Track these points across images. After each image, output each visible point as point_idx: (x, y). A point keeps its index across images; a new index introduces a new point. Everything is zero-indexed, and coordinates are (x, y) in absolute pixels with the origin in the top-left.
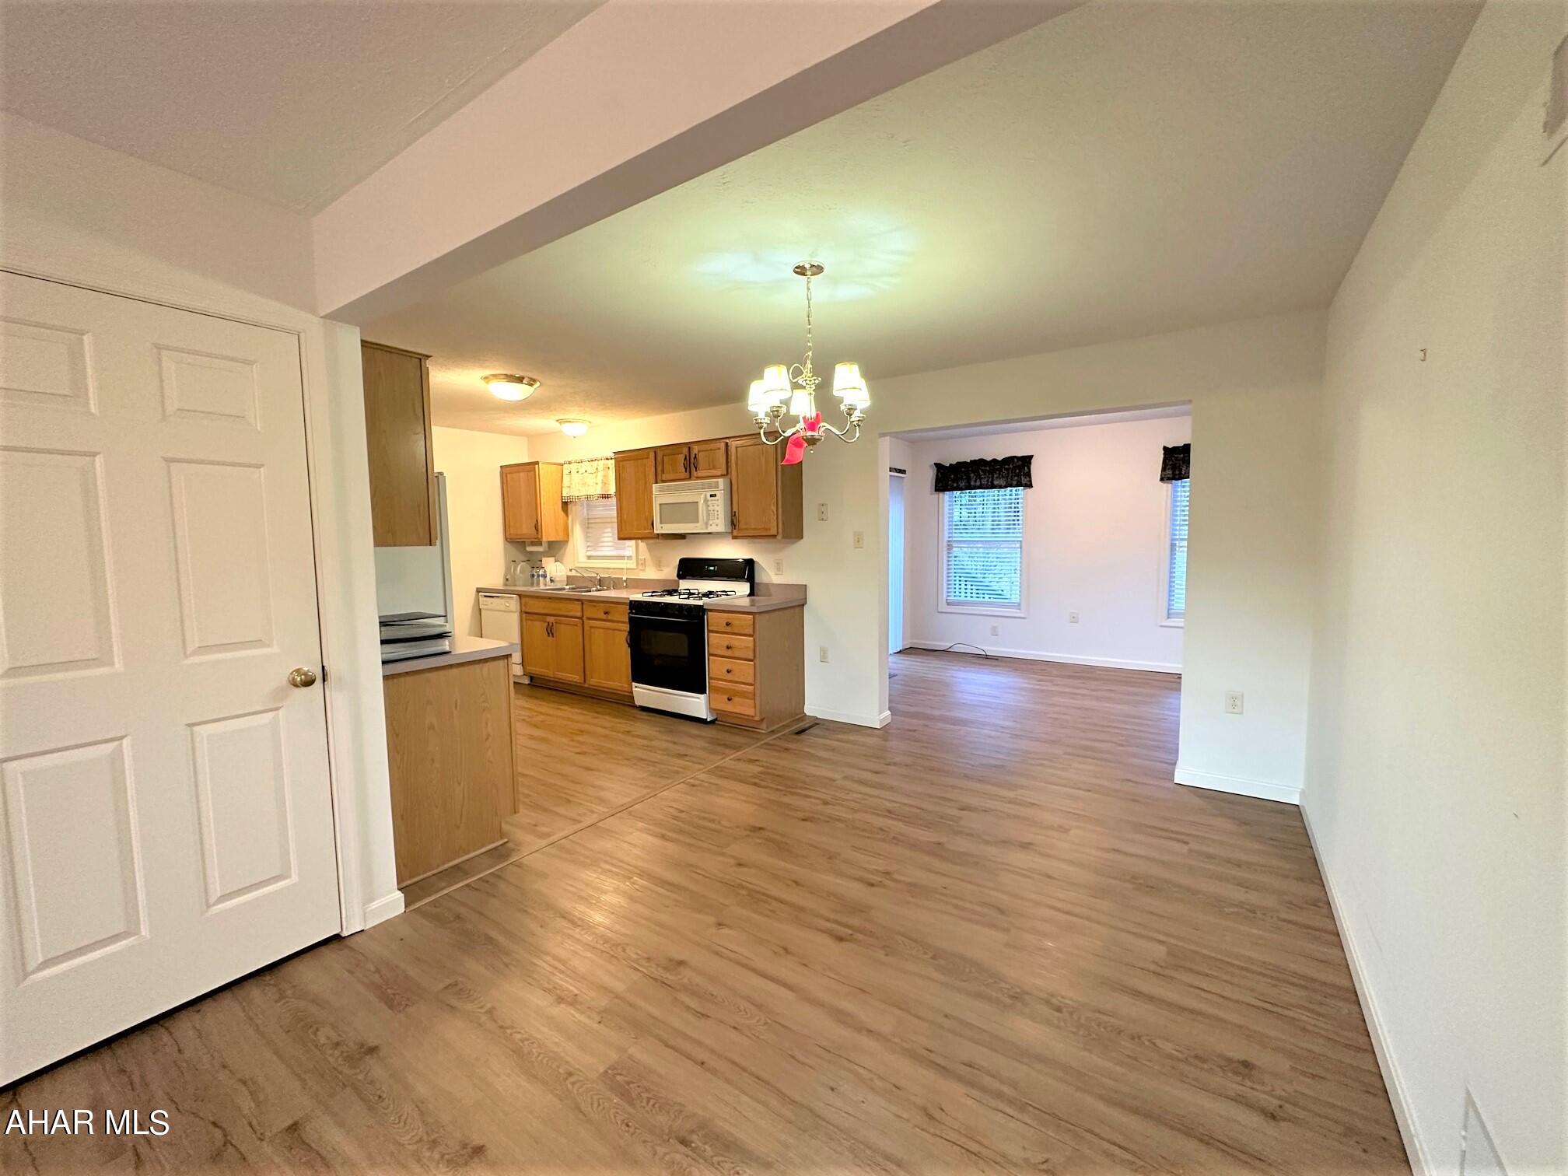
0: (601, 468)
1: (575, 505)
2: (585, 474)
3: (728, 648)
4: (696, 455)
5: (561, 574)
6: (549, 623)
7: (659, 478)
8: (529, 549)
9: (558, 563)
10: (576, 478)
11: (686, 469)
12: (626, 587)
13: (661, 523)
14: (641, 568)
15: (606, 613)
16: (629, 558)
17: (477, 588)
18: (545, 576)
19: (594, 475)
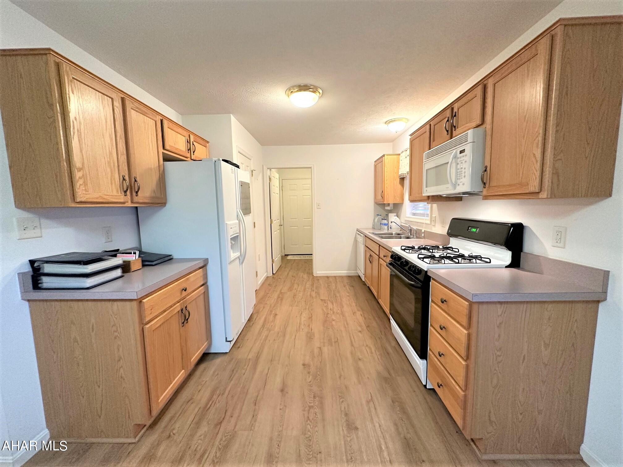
3: (443, 327)
4: (455, 113)
6: (370, 255)
8: (385, 208)
9: (397, 217)
11: (447, 131)
12: (424, 237)
13: (426, 187)
14: (433, 224)
16: (428, 215)
17: (356, 230)
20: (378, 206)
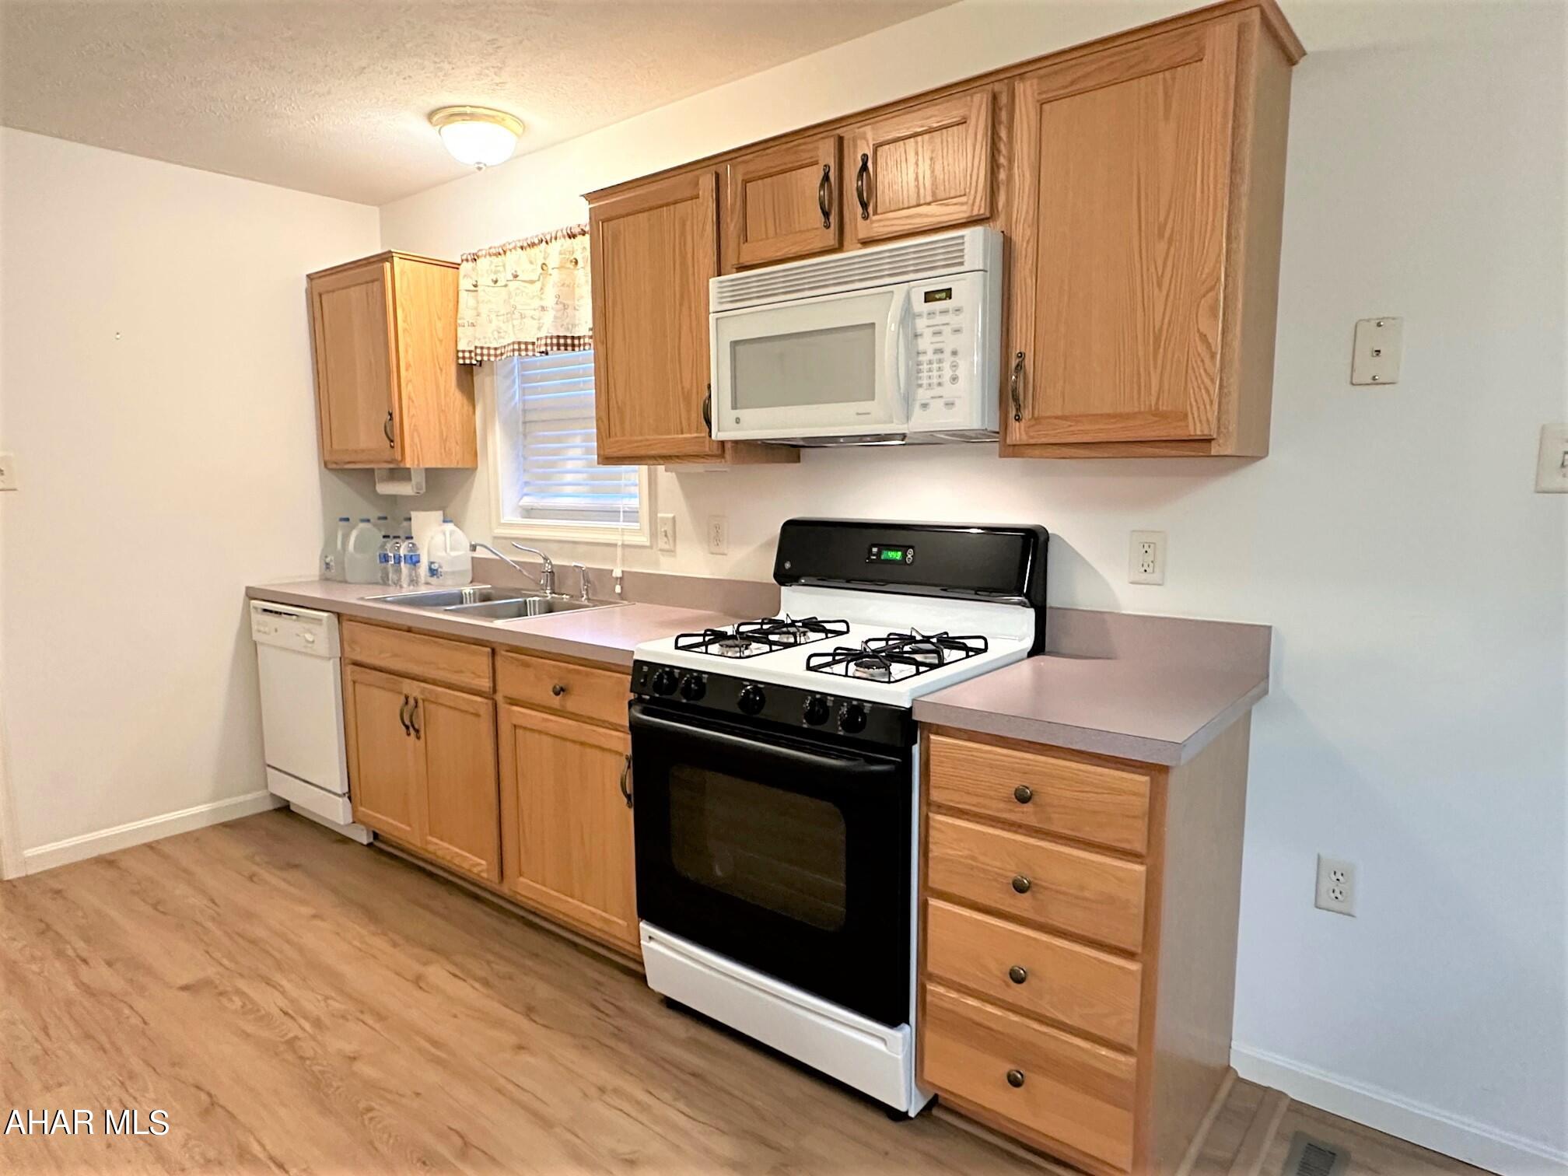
0: (553, 262)
1: (492, 373)
2: (513, 285)
3: (1020, 888)
4: (865, 158)
5: (454, 554)
6: (407, 698)
7: (730, 258)
8: (385, 488)
9: (450, 527)
10: (491, 298)
11: (826, 214)
12: (622, 596)
13: (734, 407)
14: (662, 543)
15: (559, 691)
16: (631, 515)
17: (248, 588)
18: (414, 561)
19: (538, 285)
20: (335, 482)
